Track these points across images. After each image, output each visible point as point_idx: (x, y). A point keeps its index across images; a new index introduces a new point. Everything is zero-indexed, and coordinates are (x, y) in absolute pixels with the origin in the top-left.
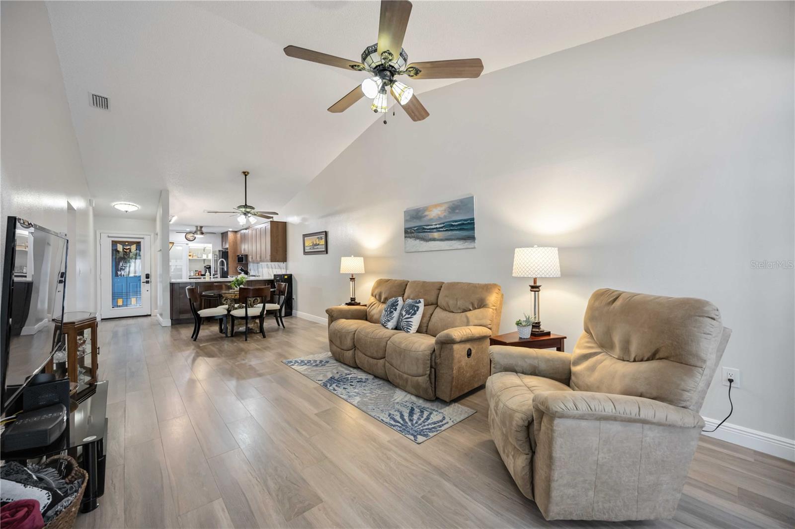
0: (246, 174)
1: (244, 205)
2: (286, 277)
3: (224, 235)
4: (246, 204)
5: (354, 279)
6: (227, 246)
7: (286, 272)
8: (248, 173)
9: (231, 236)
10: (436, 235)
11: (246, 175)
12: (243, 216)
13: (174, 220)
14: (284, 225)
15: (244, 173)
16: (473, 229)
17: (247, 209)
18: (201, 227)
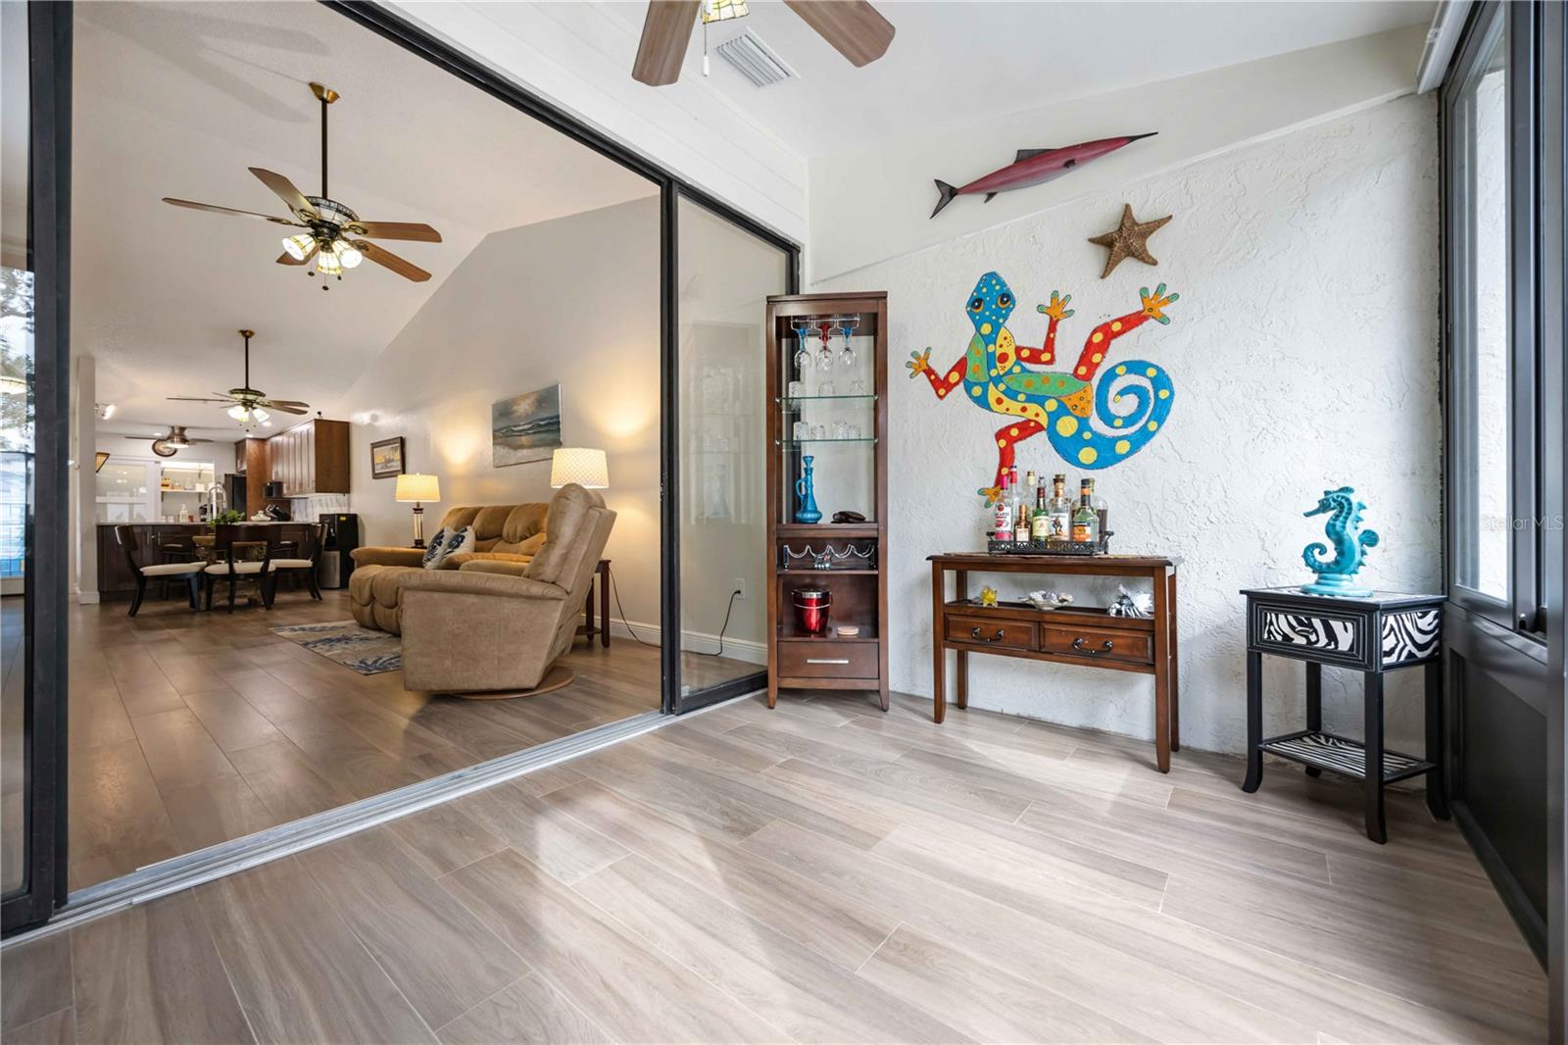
0: (248, 334)
1: (244, 387)
2: (343, 519)
3: (239, 446)
4: (247, 387)
5: (421, 509)
6: (245, 467)
7: (349, 510)
8: (252, 333)
9: (251, 447)
10: (524, 439)
11: (247, 338)
12: (242, 409)
13: (110, 412)
14: (345, 427)
15: (243, 333)
16: (559, 430)
17: (249, 397)
18: (182, 429)
